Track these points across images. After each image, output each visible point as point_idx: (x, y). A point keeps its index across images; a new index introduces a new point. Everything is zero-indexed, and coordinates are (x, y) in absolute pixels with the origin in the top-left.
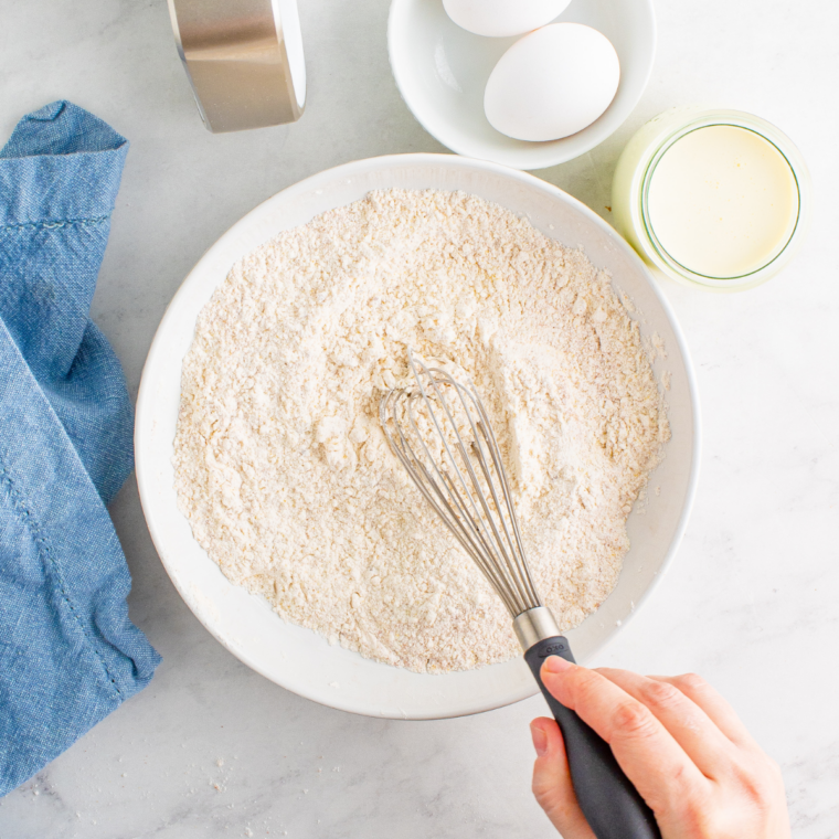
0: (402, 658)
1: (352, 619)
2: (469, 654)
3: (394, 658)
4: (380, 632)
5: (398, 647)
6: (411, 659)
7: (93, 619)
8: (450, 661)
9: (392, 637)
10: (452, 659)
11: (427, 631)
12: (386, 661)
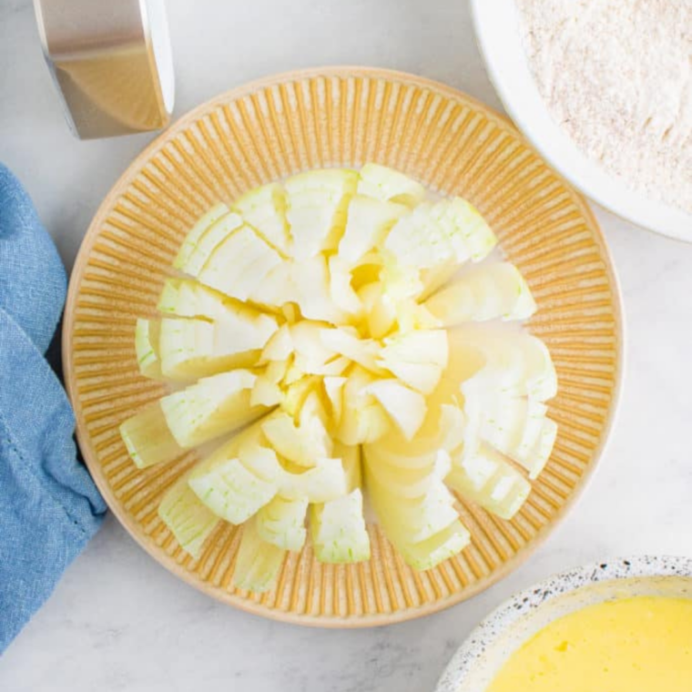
0: (553, 97)
1: (551, 33)
2: (601, 148)
3: (548, 90)
4: (559, 63)
5: (560, 87)
6: (559, 104)
7: (44, 466)
8: (582, 137)
9: (565, 75)
10: (586, 138)
11: (594, 99)
12: (541, 85)
